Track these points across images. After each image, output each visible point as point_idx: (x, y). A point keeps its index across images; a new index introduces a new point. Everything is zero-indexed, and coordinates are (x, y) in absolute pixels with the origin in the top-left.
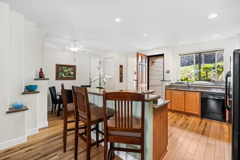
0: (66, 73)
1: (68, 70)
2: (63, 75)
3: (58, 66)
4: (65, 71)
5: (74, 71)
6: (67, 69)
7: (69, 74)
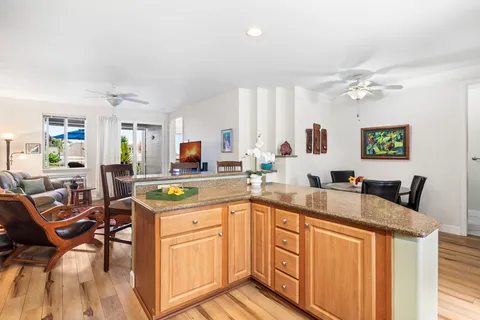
0: (383, 144)
1: (387, 138)
2: (376, 149)
3: (365, 132)
4: (380, 140)
5: (405, 139)
6: (385, 136)
7: (391, 147)
